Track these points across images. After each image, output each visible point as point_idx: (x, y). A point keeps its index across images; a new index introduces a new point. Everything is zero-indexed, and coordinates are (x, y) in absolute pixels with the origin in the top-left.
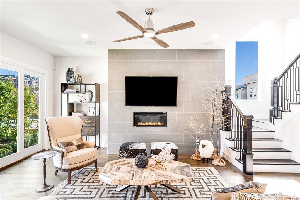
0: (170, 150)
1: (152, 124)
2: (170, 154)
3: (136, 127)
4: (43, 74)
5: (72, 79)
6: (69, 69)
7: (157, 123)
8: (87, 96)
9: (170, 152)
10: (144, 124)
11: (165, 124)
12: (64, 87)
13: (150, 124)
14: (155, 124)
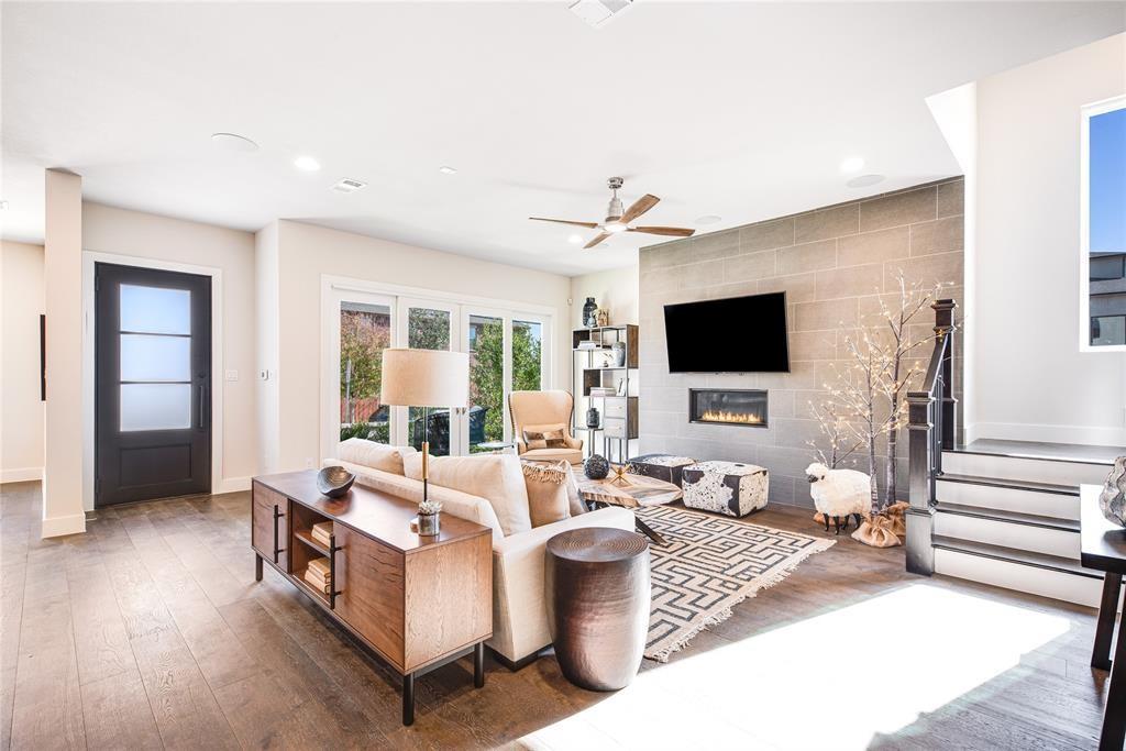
0: (723, 477)
1: (734, 420)
2: (722, 486)
3: (694, 424)
4: (549, 316)
5: (591, 320)
6: (588, 299)
7: (745, 417)
8: (615, 353)
9: (721, 482)
10: (717, 418)
11: (763, 421)
12: (581, 336)
14: (741, 419)
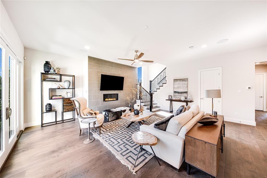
0: (129, 109)
3: (104, 102)
5: (52, 71)
7: (114, 99)
10: (108, 100)
11: (117, 99)
13: (111, 99)
